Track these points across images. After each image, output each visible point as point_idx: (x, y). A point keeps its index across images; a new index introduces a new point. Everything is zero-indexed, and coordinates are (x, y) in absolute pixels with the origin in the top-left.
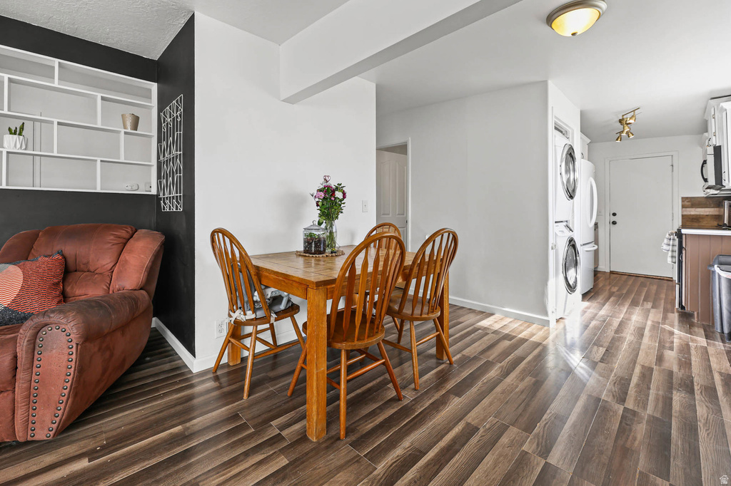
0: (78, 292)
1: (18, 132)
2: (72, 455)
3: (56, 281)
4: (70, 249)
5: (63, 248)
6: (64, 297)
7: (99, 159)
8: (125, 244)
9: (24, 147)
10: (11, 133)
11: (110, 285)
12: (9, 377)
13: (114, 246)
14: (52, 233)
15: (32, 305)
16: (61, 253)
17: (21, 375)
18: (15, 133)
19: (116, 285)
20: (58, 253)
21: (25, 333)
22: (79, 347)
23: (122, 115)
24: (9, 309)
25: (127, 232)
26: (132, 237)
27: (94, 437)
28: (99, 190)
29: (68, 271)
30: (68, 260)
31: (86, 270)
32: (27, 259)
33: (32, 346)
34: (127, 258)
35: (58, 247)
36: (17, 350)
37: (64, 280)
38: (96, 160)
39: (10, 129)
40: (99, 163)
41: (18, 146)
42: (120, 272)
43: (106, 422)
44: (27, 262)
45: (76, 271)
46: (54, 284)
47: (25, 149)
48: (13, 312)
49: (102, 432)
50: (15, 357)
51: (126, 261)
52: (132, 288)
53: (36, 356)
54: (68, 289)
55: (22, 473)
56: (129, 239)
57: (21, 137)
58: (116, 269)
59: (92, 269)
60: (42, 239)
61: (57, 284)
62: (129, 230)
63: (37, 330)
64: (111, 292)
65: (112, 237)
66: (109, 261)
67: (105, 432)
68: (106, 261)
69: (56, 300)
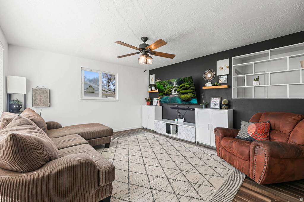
0: (275, 138)
1: (257, 79)
2: (266, 195)
3: (266, 132)
4: (273, 121)
5: (270, 120)
6: (269, 138)
7: (288, 84)
8: (297, 123)
9: (259, 84)
10: (255, 80)
11: (288, 139)
12: (248, 157)
13: (291, 123)
14: (266, 114)
15: (259, 138)
16: (269, 122)
17: (251, 158)
18: (256, 80)
19: (291, 140)
20: (268, 122)
21: (252, 145)
22: (269, 158)
23: (301, 62)
24: (252, 137)
25: (299, 117)
26: (302, 120)
27: (276, 195)
28: (288, 98)
29: (271, 129)
30: (272, 125)
31: (279, 130)
32: (258, 122)
33: (254, 150)
34: (298, 129)
35: (268, 119)
36: (250, 150)
37: (270, 132)
38: (287, 85)
39: (255, 79)
40: (288, 86)
41: (257, 84)
42: (293, 135)
43: (282, 194)
44: (258, 123)
45: (275, 130)
46: (265, 133)
47: (259, 85)
48: (253, 138)
49: (279, 196)
50: (250, 152)
51: (297, 131)
52: (300, 144)
53: (255, 154)
54: (271, 136)
55: (250, 188)
56: (299, 121)
57: (258, 81)
58: (292, 133)
59: (281, 131)
60: (263, 116)
61: (267, 133)
62: (300, 117)
63: (256, 146)
64: (289, 142)
65: (290, 119)
66: (288, 129)
67: (280, 197)
68: (287, 129)
69: (266, 139)
